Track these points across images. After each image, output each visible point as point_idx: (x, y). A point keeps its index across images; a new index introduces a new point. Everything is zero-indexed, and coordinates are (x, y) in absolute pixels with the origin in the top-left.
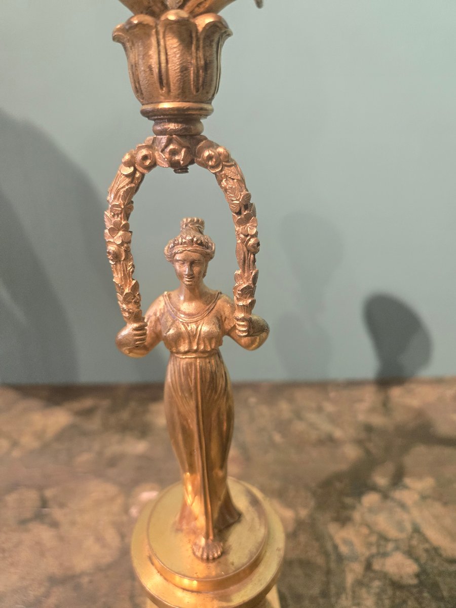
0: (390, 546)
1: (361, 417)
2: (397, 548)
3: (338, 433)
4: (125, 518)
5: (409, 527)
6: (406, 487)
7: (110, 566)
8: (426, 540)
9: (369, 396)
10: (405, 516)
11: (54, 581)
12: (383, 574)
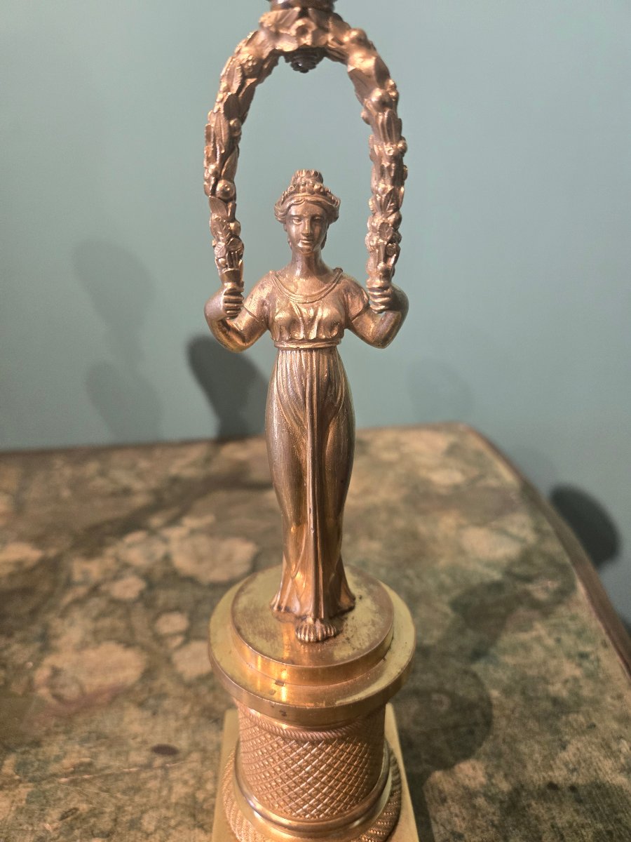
0: (129, 571)
1: (174, 471)
2: (133, 573)
3: (138, 486)
5: (159, 556)
6: (181, 526)
8: (171, 565)
9: (197, 453)
10: (162, 548)
12: (107, 593)
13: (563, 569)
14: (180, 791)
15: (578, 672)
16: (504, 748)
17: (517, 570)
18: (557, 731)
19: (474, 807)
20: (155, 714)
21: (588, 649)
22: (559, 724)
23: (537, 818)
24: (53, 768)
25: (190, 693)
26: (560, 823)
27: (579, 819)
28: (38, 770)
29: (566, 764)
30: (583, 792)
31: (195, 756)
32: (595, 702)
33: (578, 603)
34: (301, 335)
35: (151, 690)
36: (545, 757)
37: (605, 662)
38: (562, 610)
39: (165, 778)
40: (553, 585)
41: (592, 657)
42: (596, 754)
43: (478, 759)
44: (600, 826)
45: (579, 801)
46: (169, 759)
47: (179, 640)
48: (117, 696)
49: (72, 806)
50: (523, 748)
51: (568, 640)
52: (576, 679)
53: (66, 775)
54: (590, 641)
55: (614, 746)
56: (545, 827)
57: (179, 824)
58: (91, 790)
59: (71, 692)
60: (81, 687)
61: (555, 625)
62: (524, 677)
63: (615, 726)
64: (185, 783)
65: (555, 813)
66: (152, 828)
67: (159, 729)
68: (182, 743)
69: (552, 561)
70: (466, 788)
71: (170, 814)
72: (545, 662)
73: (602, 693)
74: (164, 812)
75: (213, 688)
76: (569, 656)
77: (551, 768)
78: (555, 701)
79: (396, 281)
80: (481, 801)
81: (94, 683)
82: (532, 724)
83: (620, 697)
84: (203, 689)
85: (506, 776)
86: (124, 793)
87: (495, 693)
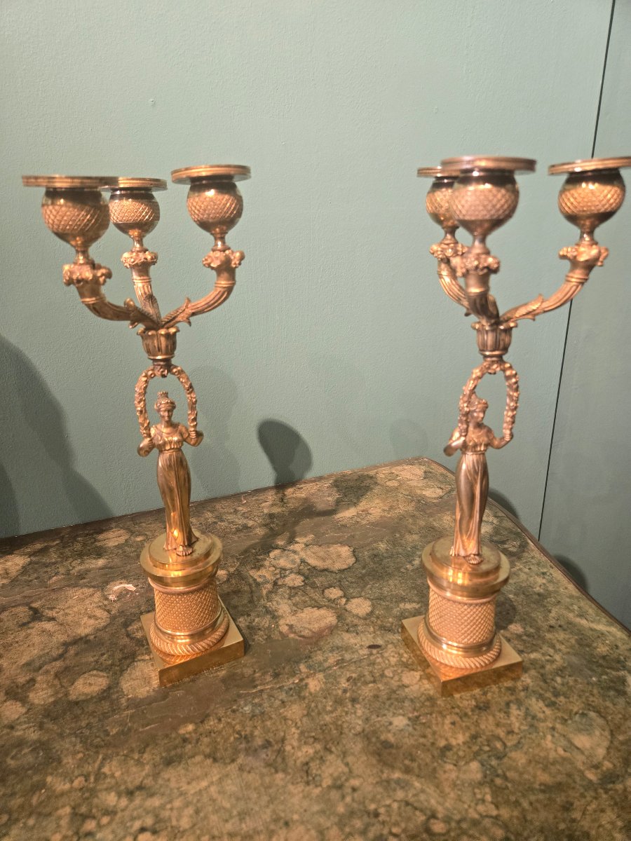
0: (288, 572)
1: (266, 511)
2: (291, 573)
3: (250, 523)
4: (106, 602)
5: (298, 561)
6: (297, 543)
7: (105, 627)
8: (309, 565)
9: (271, 497)
10: (296, 557)
11: (66, 645)
12: (284, 585)
13: (517, 534)
14: (393, 660)
15: (544, 581)
16: (525, 617)
17: (495, 539)
18: (545, 606)
19: (523, 640)
20: (357, 634)
21: (545, 570)
22: (545, 603)
23: (550, 639)
24: (326, 665)
25: (368, 621)
26: (560, 639)
27: (567, 636)
28: (318, 667)
29: (554, 618)
30: (565, 627)
31: (390, 646)
32: (556, 592)
33: (532, 550)
34: (479, 449)
35: (347, 625)
36: (544, 617)
37: (555, 575)
38: (526, 554)
39: (382, 657)
40: (517, 543)
41: (548, 574)
42: (564, 612)
43: (516, 623)
44: (576, 637)
45: (564, 630)
46: (379, 649)
47: (344, 600)
48: (332, 630)
49: (348, 676)
50: (533, 615)
51: (534, 568)
52: (544, 584)
53: (335, 666)
54: (544, 566)
55: (571, 608)
56: (555, 641)
57: (402, 672)
58: (353, 668)
59: (306, 633)
60: (311, 630)
61: (526, 562)
62: (521, 587)
63: (568, 600)
64: (394, 657)
65: (557, 636)
66: (391, 675)
67: (364, 639)
68: (380, 642)
69: (511, 532)
70: (516, 634)
71: (395, 669)
72: (527, 579)
73: (558, 588)
74: (392, 669)
75: (378, 618)
76: (537, 575)
77: (548, 620)
78: (539, 594)
79: (513, 431)
80: (525, 638)
81: (316, 627)
82: (532, 605)
83: (566, 588)
84: (373, 619)
85: (531, 627)
86: (368, 665)
87: (511, 596)
